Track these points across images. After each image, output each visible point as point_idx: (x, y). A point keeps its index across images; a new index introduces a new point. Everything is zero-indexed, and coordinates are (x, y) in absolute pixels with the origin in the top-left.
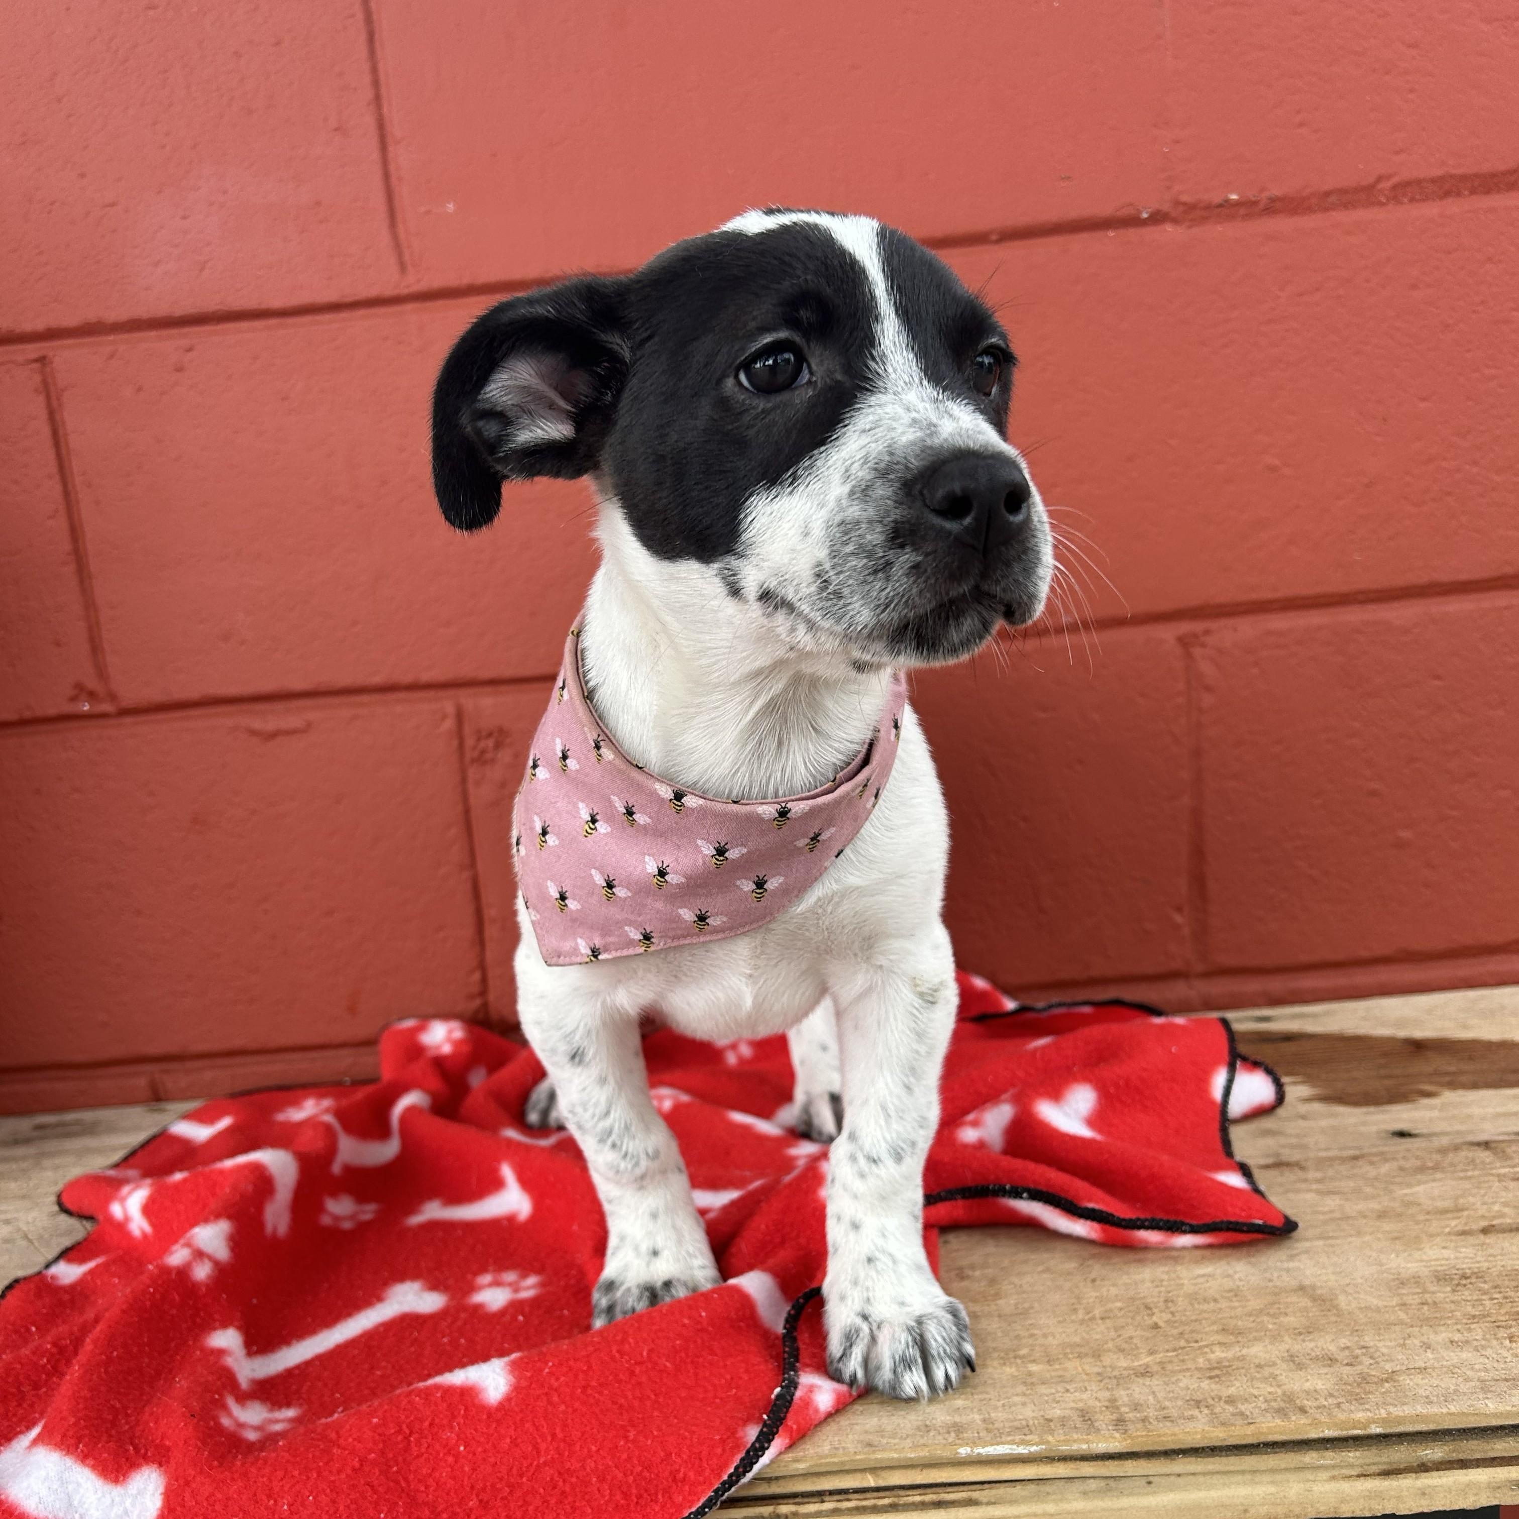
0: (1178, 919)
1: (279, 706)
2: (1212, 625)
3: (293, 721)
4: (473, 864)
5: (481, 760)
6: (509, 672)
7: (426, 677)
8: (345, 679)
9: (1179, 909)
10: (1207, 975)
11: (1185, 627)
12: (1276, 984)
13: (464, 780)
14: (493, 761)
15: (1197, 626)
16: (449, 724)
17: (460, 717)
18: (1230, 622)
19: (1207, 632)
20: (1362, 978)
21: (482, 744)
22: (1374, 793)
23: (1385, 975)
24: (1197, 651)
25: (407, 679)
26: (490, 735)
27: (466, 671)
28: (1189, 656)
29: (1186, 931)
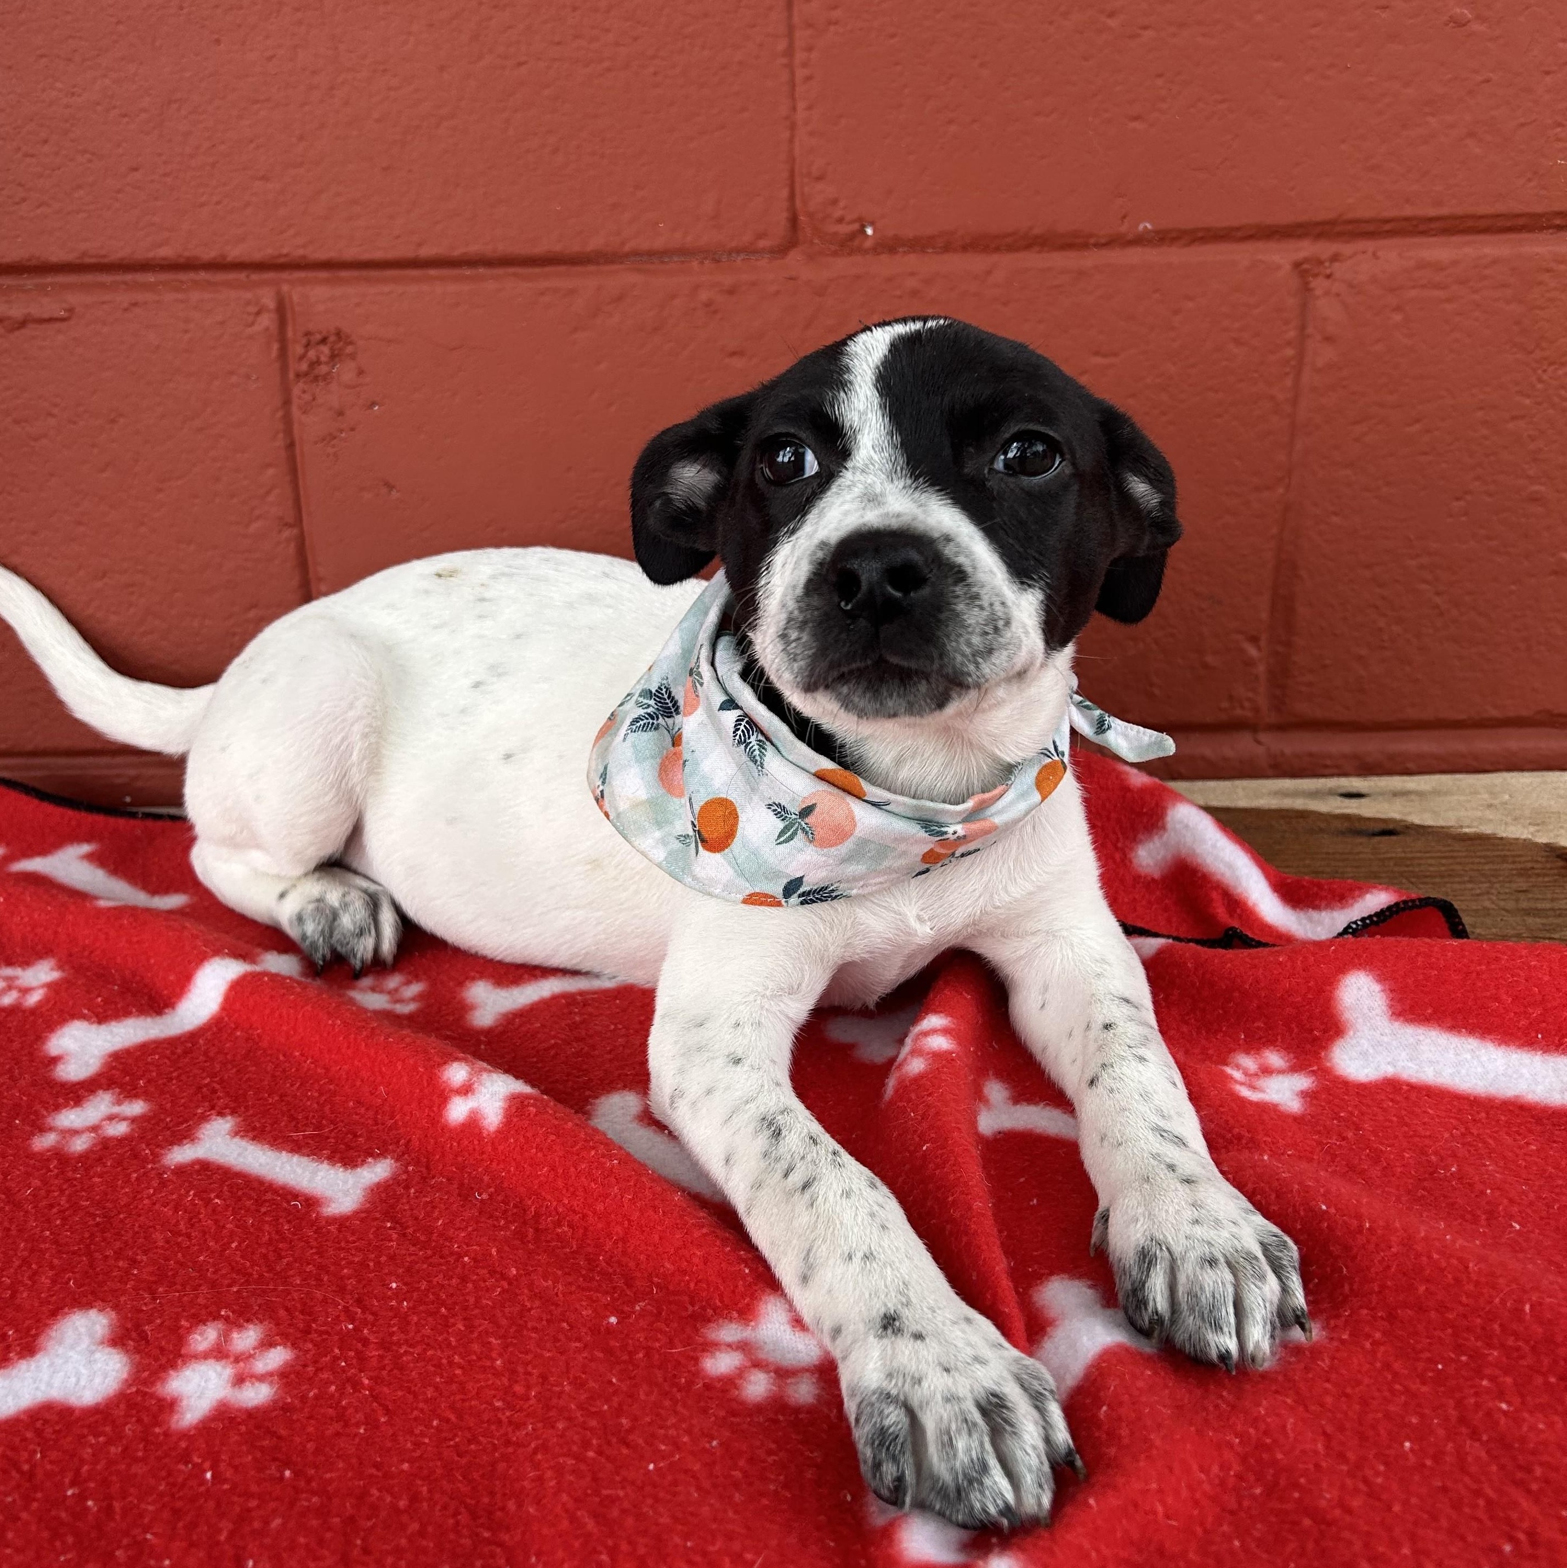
0: (1253, 651)
1: (29, 282)
2: (1346, 249)
3: (49, 306)
4: (299, 521)
5: (312, 375)
6: (352, 253)
7: (235, 253)
8: (120, 250)
9: (1254, 640)
10: (1281, 728)
11: (1306, 249)
12: (1372, 745)
13: (287, 402)
14: (326, 378)
15: (1324, 249)
16: (267, 321)
17: (281, 310)
18: (1369, 245)
19: (1335, 258)
20: (1485, 743)
21: (312, 354)
22: (1535, 499)
23: (1514, 741)
24: (1319, 284)
25: (208, 254)
26: (324, 341)
27: (291, 247)
28: (1306, 288)
29: (1261, 669)
